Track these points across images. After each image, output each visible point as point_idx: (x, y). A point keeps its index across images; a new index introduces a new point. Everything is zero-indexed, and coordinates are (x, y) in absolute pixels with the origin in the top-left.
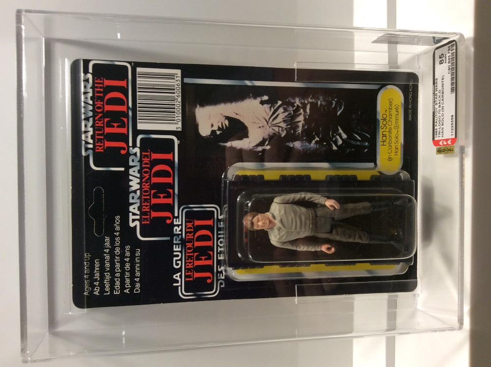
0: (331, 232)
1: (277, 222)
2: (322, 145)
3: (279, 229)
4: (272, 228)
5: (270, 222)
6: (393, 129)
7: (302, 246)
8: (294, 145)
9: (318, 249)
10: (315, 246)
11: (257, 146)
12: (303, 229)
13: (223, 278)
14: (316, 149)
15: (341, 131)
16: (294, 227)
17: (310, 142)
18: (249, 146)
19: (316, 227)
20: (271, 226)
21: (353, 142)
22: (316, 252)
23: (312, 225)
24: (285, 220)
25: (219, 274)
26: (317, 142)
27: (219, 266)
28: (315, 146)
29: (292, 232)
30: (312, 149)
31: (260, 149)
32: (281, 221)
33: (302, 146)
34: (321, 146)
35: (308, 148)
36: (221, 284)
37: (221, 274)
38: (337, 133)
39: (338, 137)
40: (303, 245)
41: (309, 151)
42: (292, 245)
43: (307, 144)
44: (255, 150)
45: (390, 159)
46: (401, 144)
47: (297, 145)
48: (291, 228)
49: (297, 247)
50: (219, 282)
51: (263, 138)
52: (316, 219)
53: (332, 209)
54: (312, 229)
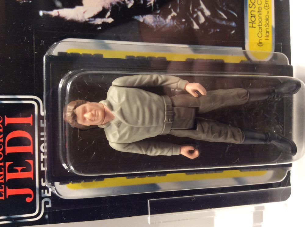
0: (194, 128)
1: (115, 114)
2: (181, 21)
3: (119, 124)
4: (108, 124)
5: (105, 114)
6: (263, 8)
7: (153, 148)
8: (144, 19)
9: (177, 153)
10: (172, 148)
11: (95, 17)
12: (154, 125)
13: (50, 195)
14: (173, 27)
15: (203, 6)
16: (140, 121)
17: (165, 17)
18: (83, 17)
19: (173, 121)
20: (106, 120)
21: (218, 21)
22: (173, 156)
23: (168, 118)
24: (127, 111)
25: (42, 191)
26: (173, 18)
27: (42, 180)
28: (172, 23)
29: (138, 128)
30: (168, 26)
31: (99, 21)
32: (121, 112)
33: (154, 22)
34: (179, 23)
35: (163, 25)
36: (46, 203)
37: (46, 191)
38: (199, 8)
39: (200, 13)
40: (155, 147)
41: (163, 29)
42: (140, 148)
43: (162, 19)
44: (92, 22)
45: (260, 44)
46: (272, 27)
47: (149, 19)
48: (137, 122)
49: (146, 151)
50: (43, 201)
51: (104, 8)
52: (173, 110)
53: (195, 95)
54: (167, 125)
